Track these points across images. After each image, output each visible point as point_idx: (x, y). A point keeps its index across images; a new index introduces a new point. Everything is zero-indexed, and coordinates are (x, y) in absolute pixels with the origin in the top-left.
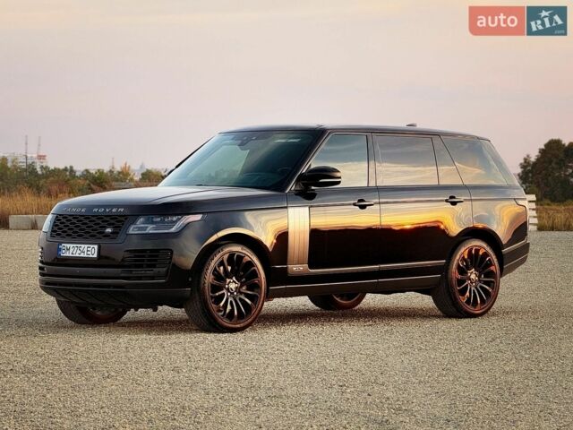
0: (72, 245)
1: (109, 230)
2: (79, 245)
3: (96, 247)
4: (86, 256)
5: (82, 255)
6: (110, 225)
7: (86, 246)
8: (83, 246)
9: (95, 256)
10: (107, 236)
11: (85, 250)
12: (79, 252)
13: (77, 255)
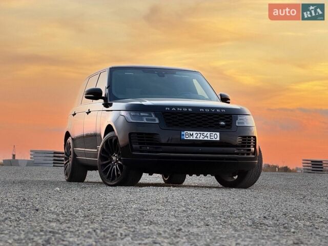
0: (194, 133)
1: (222, 123)
2: (202, 132)
3: (218, 134)
4: (209, 139)
5: (206, 139)
6: (222, 120)
7: (209, 133)
8: (206, 133)
9: (218, 139)
10: (222, 126)
11: (208, 135)
12: (202, 136)
13: (201, 139)
